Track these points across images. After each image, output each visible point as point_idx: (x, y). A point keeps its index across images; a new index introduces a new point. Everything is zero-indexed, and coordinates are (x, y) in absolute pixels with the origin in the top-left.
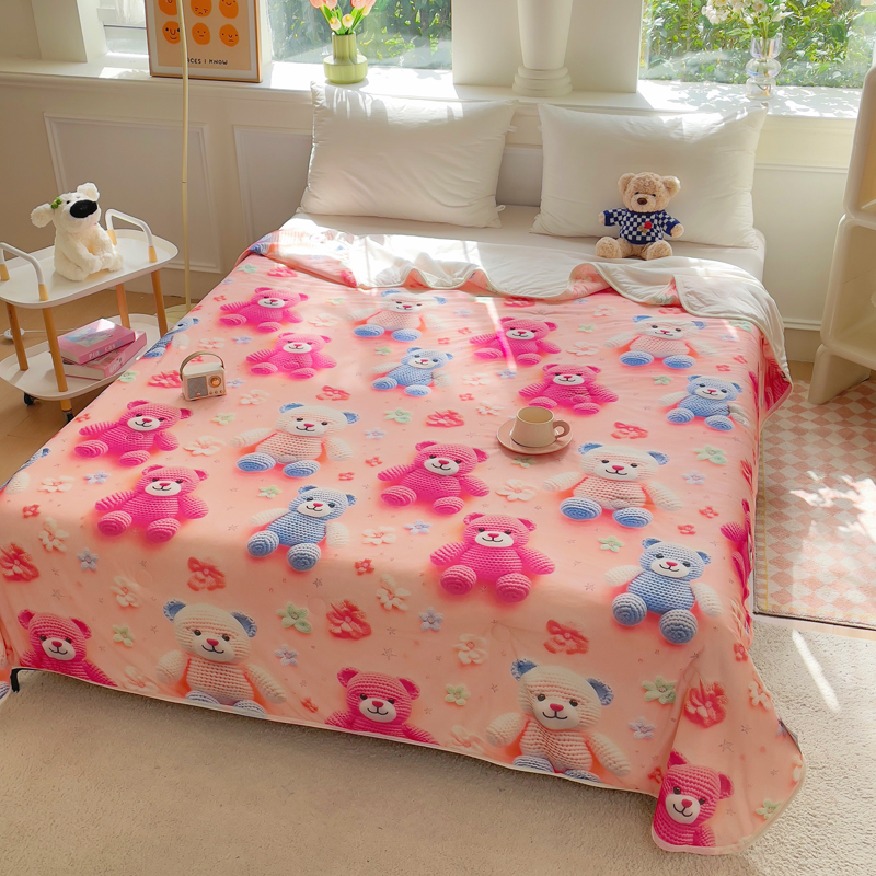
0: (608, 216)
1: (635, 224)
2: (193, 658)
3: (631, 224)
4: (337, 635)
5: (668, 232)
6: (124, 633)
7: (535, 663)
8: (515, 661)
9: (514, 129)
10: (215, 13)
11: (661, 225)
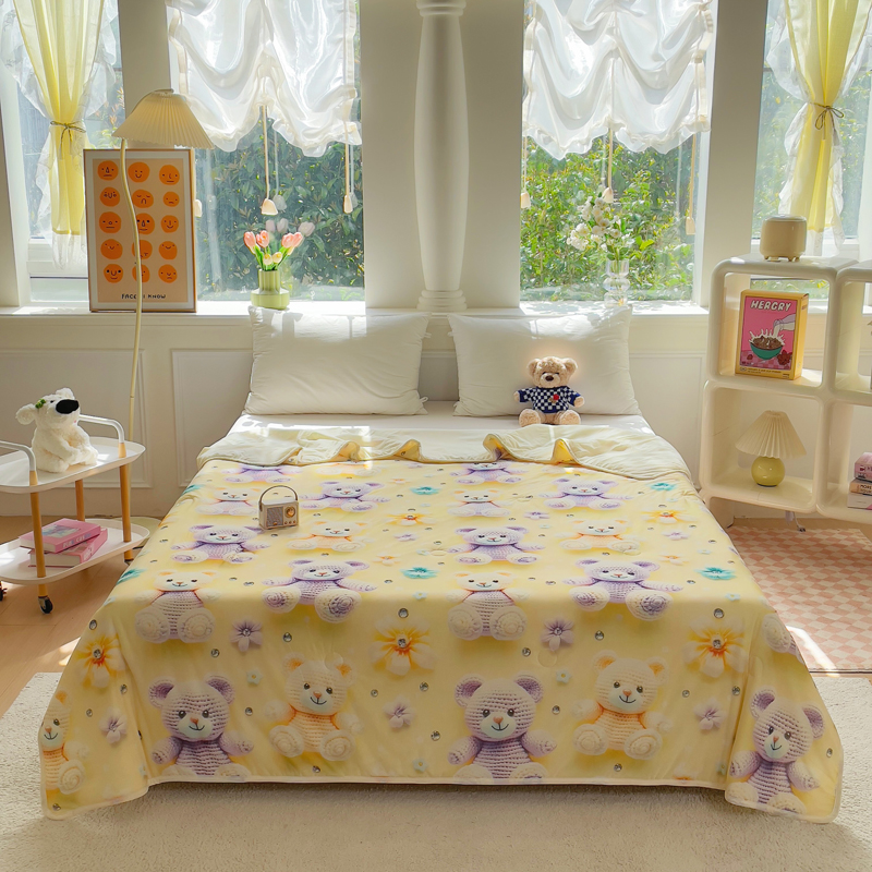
0: (522, 394)
1: (546, 397)
3: (542, 397)
5: (572, 403)
9: (429, 335)
10: (156, 255)
11: (567, 397)
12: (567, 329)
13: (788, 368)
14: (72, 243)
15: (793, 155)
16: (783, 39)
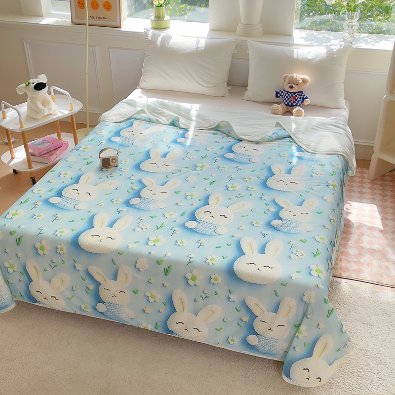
0: (277, 93)
1: (289, 97)
3: (287, 97)
5: (302, 102)
9: (236, 52)
11: (300, 98)
12: (310, 57)
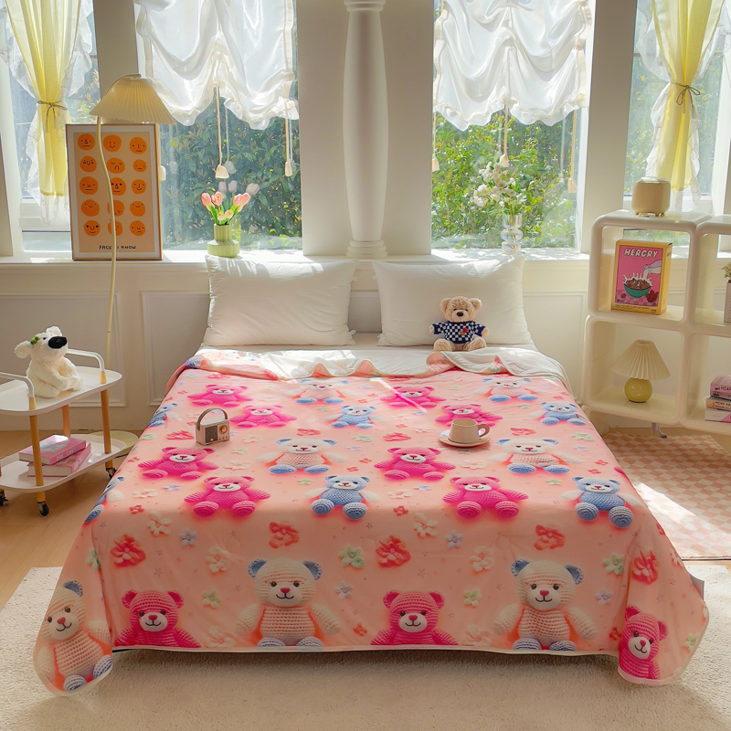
0: (436, 327)
1: (456, 331)
2: (267, 608)
4: (384, 565)
5: (479, 334)
6: (212, 597)
7: (528, 561)
8: (514, 562)
9: (356, 279)
10: (127, 213)
13: (655, 305)
14: (57, 203)
15: (658, 127)
16: (649, 29)
